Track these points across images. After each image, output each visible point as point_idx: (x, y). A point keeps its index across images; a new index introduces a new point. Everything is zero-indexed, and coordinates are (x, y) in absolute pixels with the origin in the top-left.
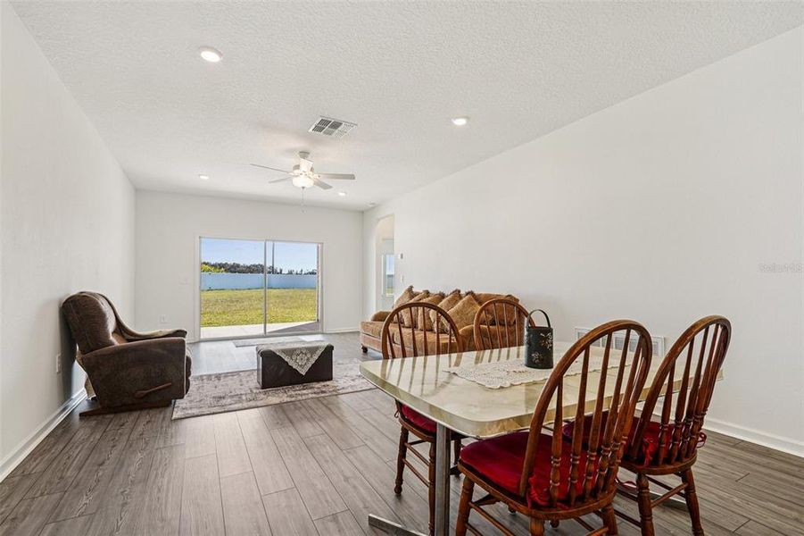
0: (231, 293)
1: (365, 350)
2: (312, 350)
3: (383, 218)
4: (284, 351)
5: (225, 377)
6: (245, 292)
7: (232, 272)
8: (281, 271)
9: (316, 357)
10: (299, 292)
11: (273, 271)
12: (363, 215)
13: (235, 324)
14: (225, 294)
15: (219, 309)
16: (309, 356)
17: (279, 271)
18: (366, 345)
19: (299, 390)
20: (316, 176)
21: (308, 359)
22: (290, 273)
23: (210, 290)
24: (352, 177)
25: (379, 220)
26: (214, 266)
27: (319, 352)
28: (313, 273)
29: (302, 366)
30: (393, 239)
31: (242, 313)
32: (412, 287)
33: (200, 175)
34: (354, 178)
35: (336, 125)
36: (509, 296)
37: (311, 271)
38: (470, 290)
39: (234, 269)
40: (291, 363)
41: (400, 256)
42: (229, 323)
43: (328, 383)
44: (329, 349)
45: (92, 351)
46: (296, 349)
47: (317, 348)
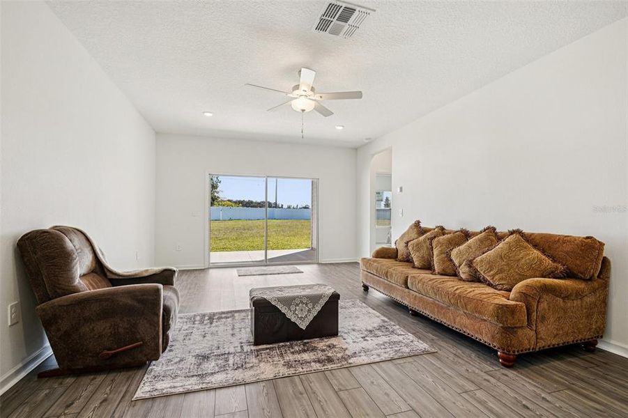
0: (245, 223)
1: (366, 288)
2: (314, 299)
3: (376, 154)
4: (280, 300)
5: (219, 318)
6: (254, 222)
7: (247, 207)
8: (282, 205)
9: (318, 308)
10: (295, 222)
11: (276, 206)
12: (357, 151)
13: (243, 250)
14: (241, 223)
15: (233, 236)
16: (310, 306)
17: (280, 206)
18: (368, 284)
19: (299, 352)
20: (317, 97)
21: (309, 311)
22: (289, 207)
23: (230, 220)
24: (358, 95)
25: (373, 155)
26: (235, 202)
27: (323, 302)
28: (305, 208)
29: (302, 318)
30: (391, 175)
31: (251, 239)
32: (419, 222)
33: (204, 112)
34: (361, 97)
35: (347, 14)
36: (588, 238)
37: (304, 206)
38: (515, 228)
39: (248, 204)
40: (290, 315)
41: (399, 189)
42: (239, 249)
43: (333, 341)
44: (335, 298)
45: (50, 299)
46: (294, 298)
47: (319, 297)
